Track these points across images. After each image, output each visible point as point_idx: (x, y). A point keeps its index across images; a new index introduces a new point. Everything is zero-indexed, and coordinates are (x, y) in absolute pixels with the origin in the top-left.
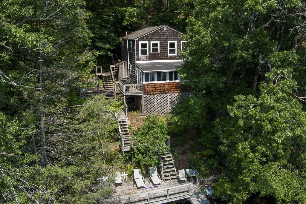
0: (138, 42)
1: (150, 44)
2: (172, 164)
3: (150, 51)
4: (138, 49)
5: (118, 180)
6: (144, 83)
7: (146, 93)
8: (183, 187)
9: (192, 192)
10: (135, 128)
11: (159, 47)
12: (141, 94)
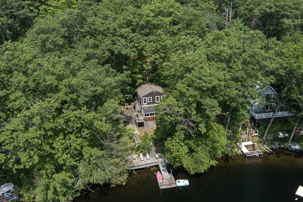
0: (142, 98)
1: (147, 99)
2: (154, 151)
3: (147, 101)
4: (142, 101)
5: (135, 157)
6: (145, 117)
7: (145, 121)
8: (157, 160)
9: (160, 162)
10: (141, 136)
11: (151, 99)
12: (143, 121)
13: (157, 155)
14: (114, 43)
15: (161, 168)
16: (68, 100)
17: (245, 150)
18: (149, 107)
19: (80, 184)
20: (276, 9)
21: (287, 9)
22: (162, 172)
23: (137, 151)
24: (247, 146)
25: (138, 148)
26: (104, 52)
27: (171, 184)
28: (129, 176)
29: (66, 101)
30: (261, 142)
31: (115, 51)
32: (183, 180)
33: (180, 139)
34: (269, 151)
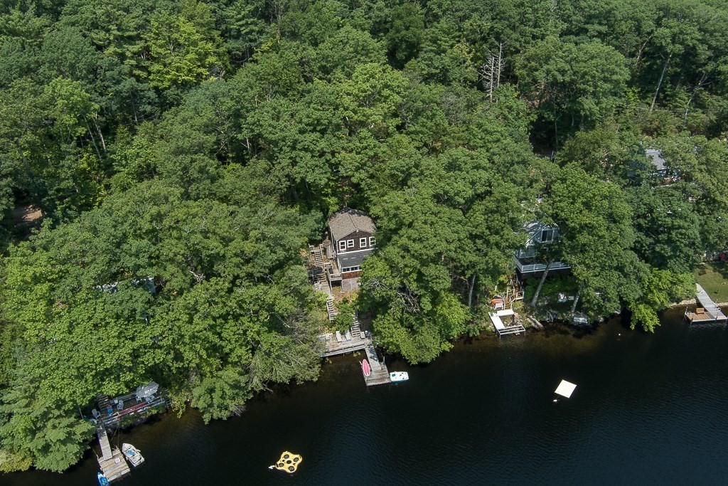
0: (338, 241)
1: (347, 242)
2: (358, 327)
3: (347, 246)
4: (338, 245)
5: (328, 337)
6: (343, 273)
7: (343, 278)
8: (363, 342)
9: (367, 345)
10: (337, 302)
11: (353, 243)
12: (340, 279)
13: (362, 334)
14: (294, 163)
15: (369, 355)
16: (242, 275)
17: (499, 325)
18: (349, 256)
19: (256, 383)
20: (573, 77)
21: (588, 81)
22: (370, 360)
23: (331, 327)
24: (503, 318)
25: (334, 323)
26: (280, 180)
27: (382, 379)
28: (322, 368)
29: (238, 275)
30: (526, 311)
31: (296, 178)
32: (401, 373)
33: (395, 317)
34: (538, 326)
